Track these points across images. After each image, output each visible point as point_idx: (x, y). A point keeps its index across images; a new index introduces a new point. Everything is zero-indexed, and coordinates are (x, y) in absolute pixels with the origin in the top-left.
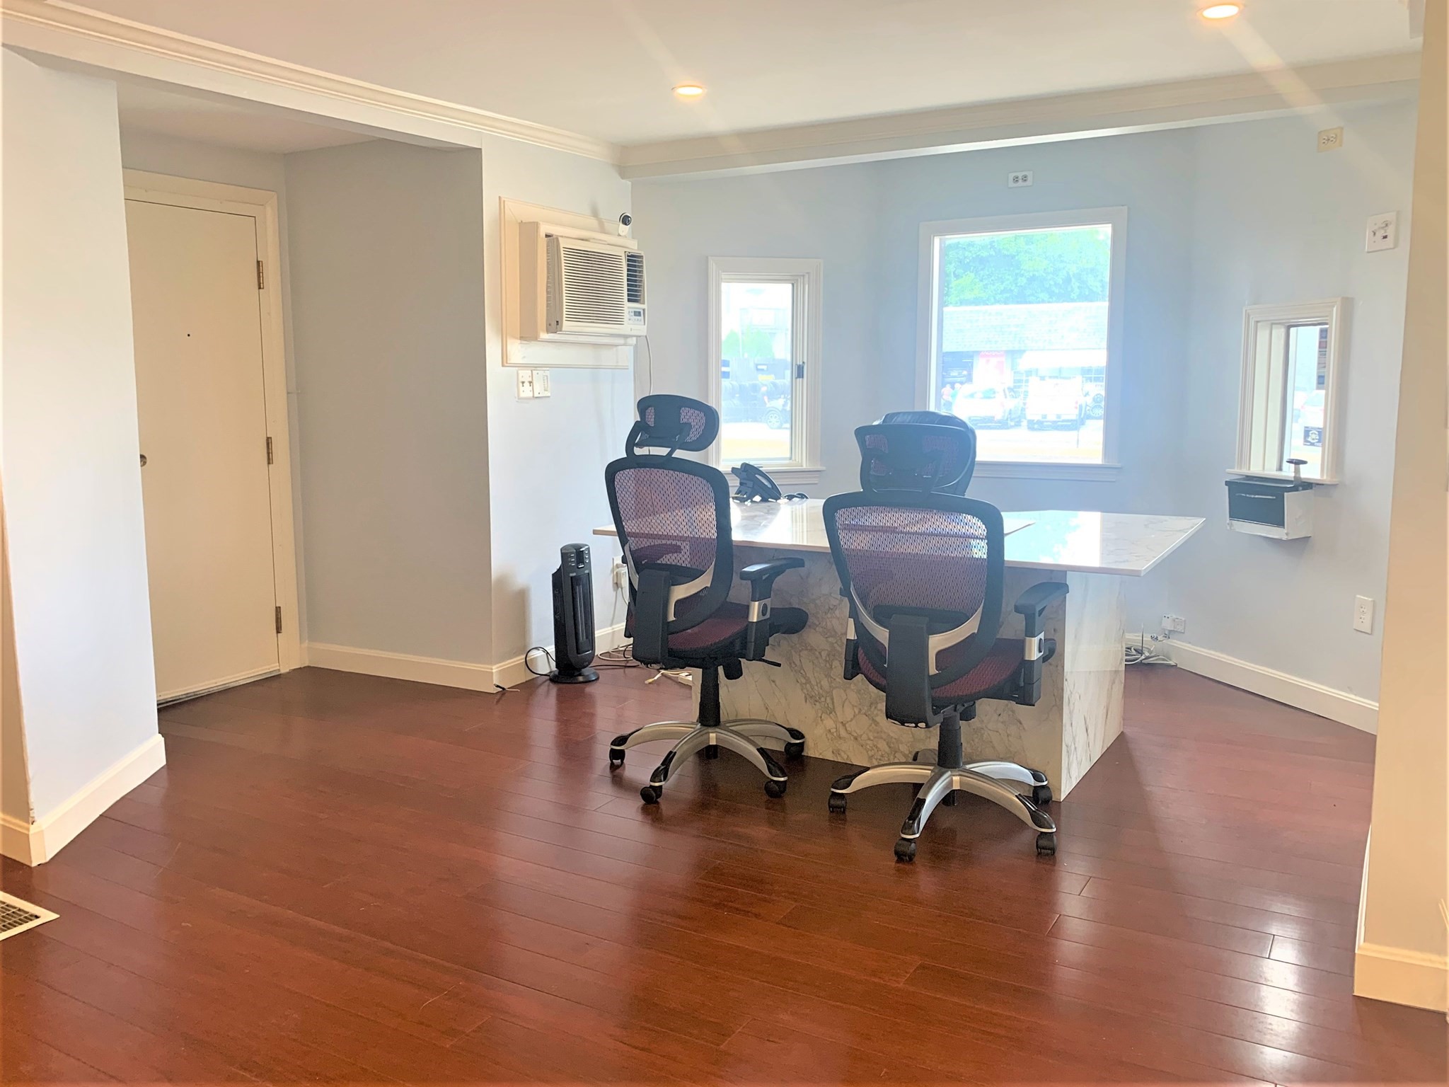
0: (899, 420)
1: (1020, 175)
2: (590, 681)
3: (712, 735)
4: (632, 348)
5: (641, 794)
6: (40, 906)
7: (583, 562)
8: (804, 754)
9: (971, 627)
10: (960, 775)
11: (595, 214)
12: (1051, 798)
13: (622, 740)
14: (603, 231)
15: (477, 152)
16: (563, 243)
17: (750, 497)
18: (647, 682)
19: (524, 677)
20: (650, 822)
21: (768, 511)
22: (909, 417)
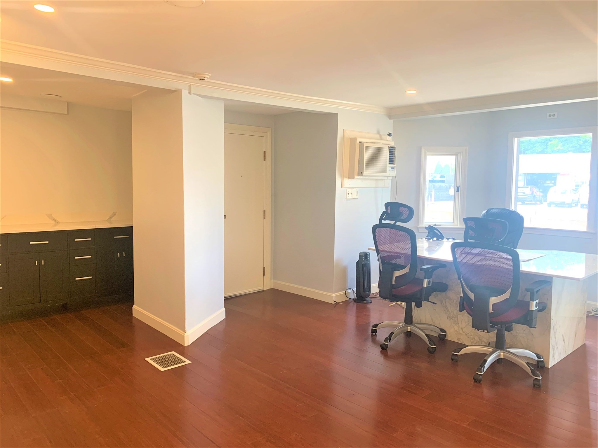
0: (493, 211)
1: (552, 114)
2: (368, 303)
3: (409, 328)
4: (391, 180)
5: (380, 346)
6: (186, 359)
7: (367, 258)
8: (446, 338)
9: (506, 295)
10: (503, 352)
11: (378, 133)
12: (544, 366)
13: (376, 326)
14: (381, 139)
15: (336, 115)
16: (365, 145)
17: (432, 238)
18: (390, 305)
19: (344, 299)
20: (383, 356)
21: (438, 244)
22: (497, 210)
